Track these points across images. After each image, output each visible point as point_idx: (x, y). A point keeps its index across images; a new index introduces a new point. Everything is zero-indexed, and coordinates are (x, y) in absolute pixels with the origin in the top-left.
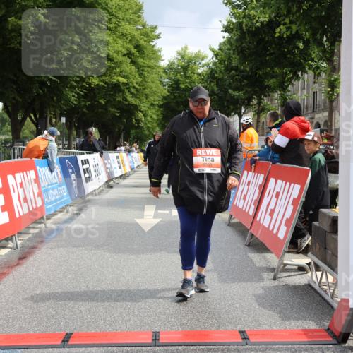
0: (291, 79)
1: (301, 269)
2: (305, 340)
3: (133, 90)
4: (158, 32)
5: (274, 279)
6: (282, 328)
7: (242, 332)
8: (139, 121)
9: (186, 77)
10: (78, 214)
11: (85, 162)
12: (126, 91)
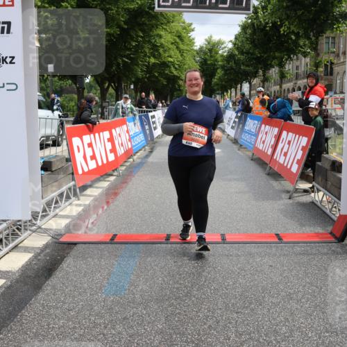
0: (287, 60)
1: (305, 191)
2: (317, 240)
3: (177, 66)
4: (193, 27)
5: (290, 198)
6: (301, 232)
7: (277, 235)
8: (180, 86)
9: (211, 56)
10: (151, 152)
11: (153, 117)
12: (172, 67)
